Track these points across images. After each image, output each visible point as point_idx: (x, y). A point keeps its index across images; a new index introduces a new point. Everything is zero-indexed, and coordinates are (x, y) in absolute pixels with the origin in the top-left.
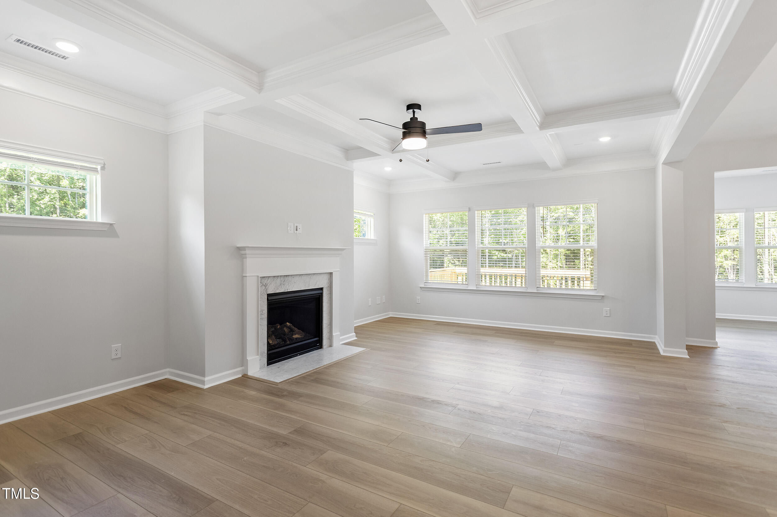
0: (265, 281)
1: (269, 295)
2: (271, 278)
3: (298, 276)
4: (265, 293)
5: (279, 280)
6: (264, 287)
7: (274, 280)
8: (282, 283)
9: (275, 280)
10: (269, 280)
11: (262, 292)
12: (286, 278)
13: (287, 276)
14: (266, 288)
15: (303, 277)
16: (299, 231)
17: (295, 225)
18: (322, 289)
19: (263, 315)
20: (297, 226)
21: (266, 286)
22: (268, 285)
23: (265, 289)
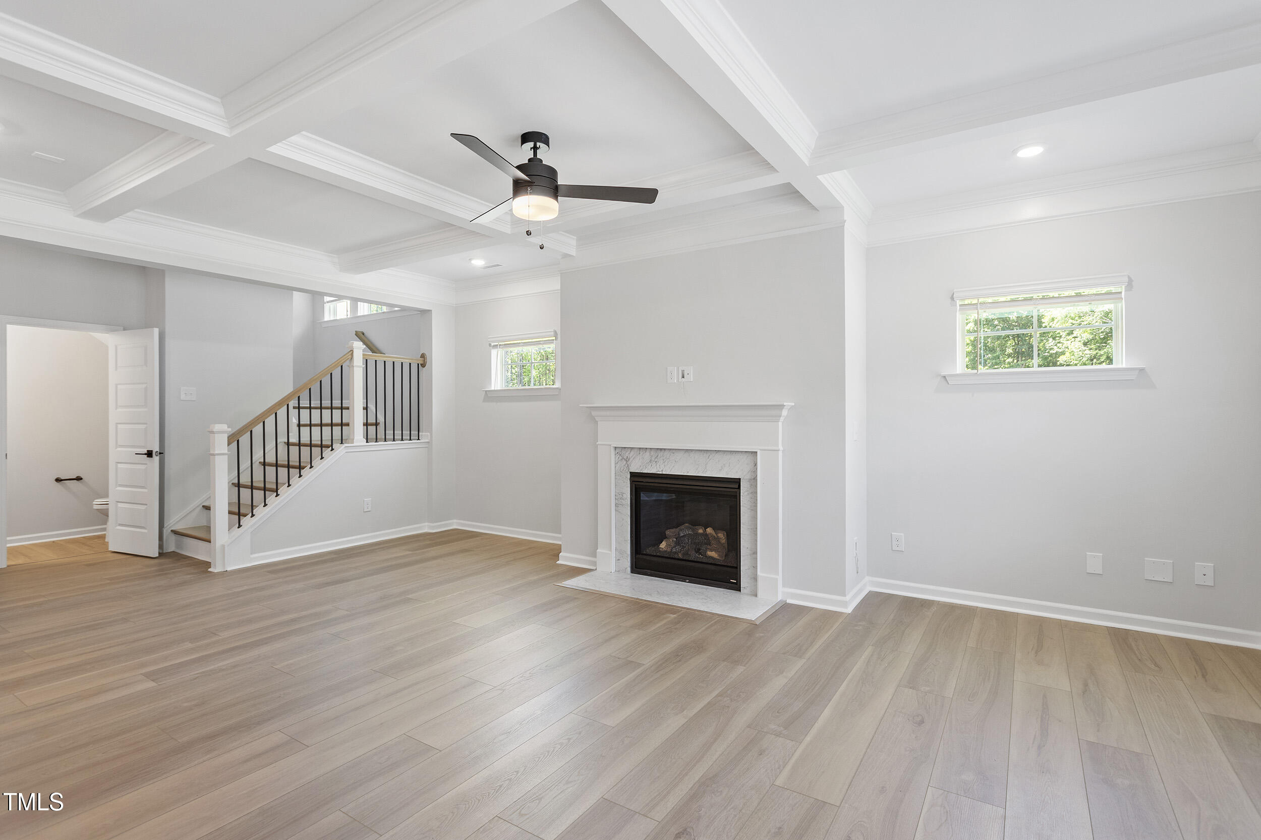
0: (626, 454)
1: (633, 475)
2: (636, 450)
3: (683, 452)
4: (627, 471)
5: (647, 455)
6: (625, 462)
7: (639, 453)
8: (653, 459)
9: (641, 454)
10: (632, 453)
11: (622, 469)
12: (661, 454)
13: (661, 449)
14: (628, 463)
15: (692, 454)
16: (690, 377)
17: (681, 369)
18: (737, 481)
19: (623, 499)
20: (683, 371)
21: (627, 460)
22: (631, 460)
23: (626, 465)
